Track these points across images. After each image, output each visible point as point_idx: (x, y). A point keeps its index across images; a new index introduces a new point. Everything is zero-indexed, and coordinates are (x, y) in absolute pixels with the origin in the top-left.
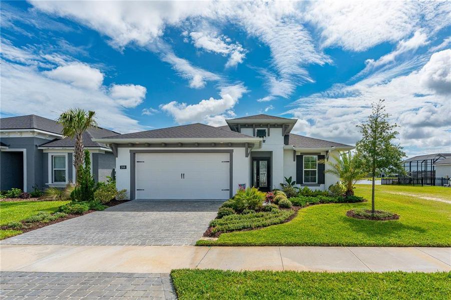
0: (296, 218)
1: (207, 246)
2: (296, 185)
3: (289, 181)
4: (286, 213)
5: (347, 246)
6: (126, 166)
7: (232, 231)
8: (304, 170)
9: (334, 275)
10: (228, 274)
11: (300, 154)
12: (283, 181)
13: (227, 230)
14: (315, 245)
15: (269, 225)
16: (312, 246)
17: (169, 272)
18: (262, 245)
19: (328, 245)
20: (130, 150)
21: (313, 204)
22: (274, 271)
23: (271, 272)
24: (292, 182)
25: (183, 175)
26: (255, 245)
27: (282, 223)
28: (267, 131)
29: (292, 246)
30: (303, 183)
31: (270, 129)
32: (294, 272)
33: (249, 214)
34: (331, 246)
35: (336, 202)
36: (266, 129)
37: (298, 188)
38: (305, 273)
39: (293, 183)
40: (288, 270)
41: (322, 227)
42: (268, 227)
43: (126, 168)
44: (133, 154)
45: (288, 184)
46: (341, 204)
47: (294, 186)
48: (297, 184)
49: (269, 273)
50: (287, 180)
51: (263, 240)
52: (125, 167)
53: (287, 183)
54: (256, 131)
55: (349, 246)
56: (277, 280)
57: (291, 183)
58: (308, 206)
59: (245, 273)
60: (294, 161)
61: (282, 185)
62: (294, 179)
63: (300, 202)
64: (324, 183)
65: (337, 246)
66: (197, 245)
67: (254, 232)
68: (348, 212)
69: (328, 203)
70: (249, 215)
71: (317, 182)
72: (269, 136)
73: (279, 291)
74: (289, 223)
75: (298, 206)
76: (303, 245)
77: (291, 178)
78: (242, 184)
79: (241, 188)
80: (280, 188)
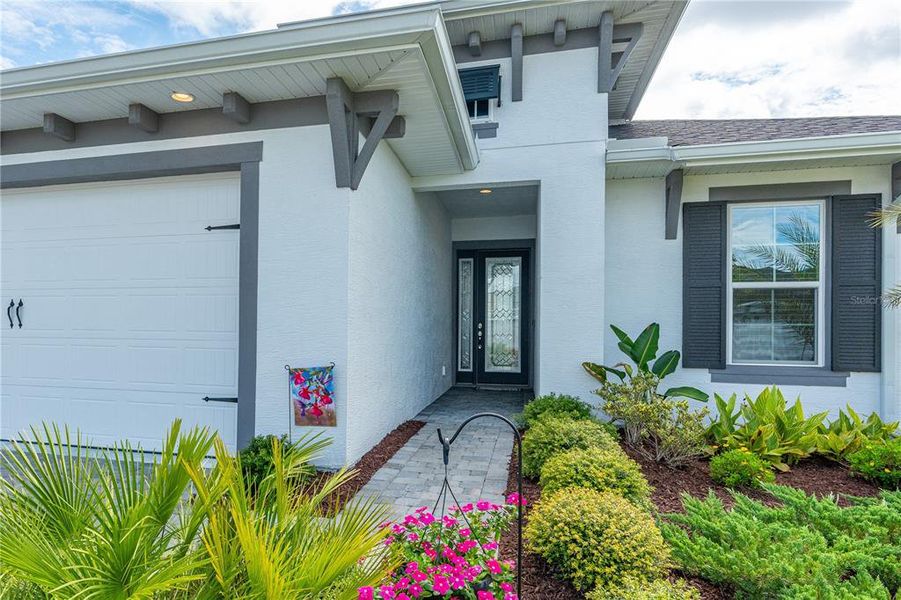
2: (683, 377)
3: (640, 347)
8: (732, 285)
11: (705, 198)
12: (602, 350)
24: (659, 354)
25: (15, 312)
30: (729, 361)
31: (529, 60)
36: (504, 64)
39: (667, 365)
45: (635, 367)
48: (685, 366)
50: (626, 344)
53: (628, 360)
57: (651, 364)
60: (670, 234)
61: (598, 372)
62: (671, 340)
64: (876, 366)
71: (821, 362)
72: (517, 96)
77: (653, 331)
78: (307, 365)
79: (305, 394)
80: (585, 391)
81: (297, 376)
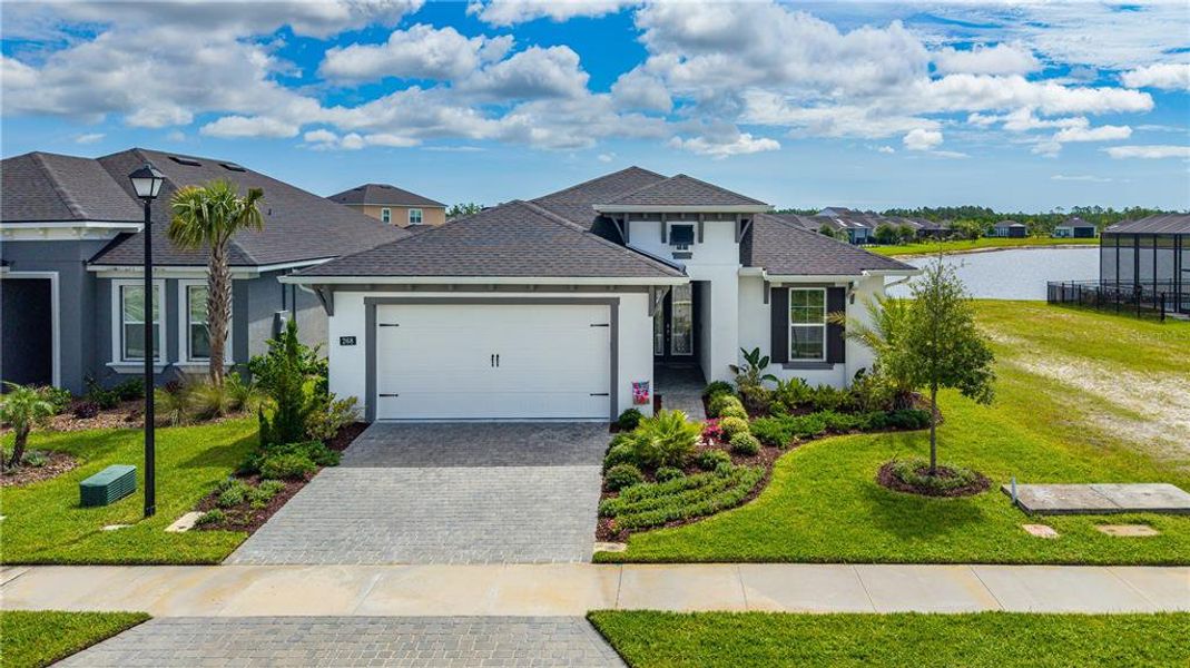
0: (768, 490)
1: (613, 562)
2: (770, 369)
3: (752, 357)
4: (748, 472)
5: (854, 563)
6: (354, 338)
7: (648, 527)
8: (791, 325)
9: (818, 618)
10: (669, 617)
11: (779, 287)
12: (737, 359)
13: (638, 526)
14: (801, 561)
15: (715, 512)
16: (794, 562)
17: (585, 614)
18: (709, 561)
19: (822, 562)
20: (365, 298)
21: (810, 438)
22: (734, 612)
23: (731, 613)
24: (760, 359)
25: (495, 359)
26: (697, 562)
27: (740, 503)
28: (695, 230)
29: (760, 562)
30: (790, 359)
31: (706, 223)
32: (763, 613)
33: (671, 482)
34: (828, 563)
35: (865, 430)
36: (695, 224)
37: (775, 379)
38: (779, 614)
39: (763, 364)
40: (755, 610)
41: (818, 516)
42: (715, 517)
43: (354, 343)
44: (371, 306)
45: (750, 366)
46: (875, 435)
47: (765, 371)
48: (773, 362)
49: (727, 615)
50: (746, 356)
51: (710, 552)
52: (353, 341)
53: (747, 364)
54: (669, 230)
55: (858, 562)
56: (740, 626)
57: (757, 365)
58: (797, 444)
59: (694, 615)
60: (766, 302)
61: (736, 369)
62: (766, 351)
63: (778, 435)
64: (843, 361)
65: (838, 562)
66: (596, 561)
67: (690, 529)
68: (882, 467)
69: (846, 433)
70: (672, 484)
71: (825, 359)
72: (701, 241)
73: (743, 640)
74: (754, 504)
75: (774, 446)
76: (779, 561)
77: (757, 351)
78: (640, 381)
79: (638, 393)
80: (730, 379)
81: (636, 386)
